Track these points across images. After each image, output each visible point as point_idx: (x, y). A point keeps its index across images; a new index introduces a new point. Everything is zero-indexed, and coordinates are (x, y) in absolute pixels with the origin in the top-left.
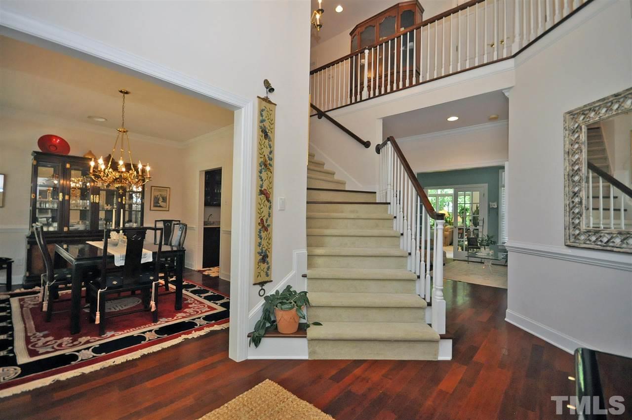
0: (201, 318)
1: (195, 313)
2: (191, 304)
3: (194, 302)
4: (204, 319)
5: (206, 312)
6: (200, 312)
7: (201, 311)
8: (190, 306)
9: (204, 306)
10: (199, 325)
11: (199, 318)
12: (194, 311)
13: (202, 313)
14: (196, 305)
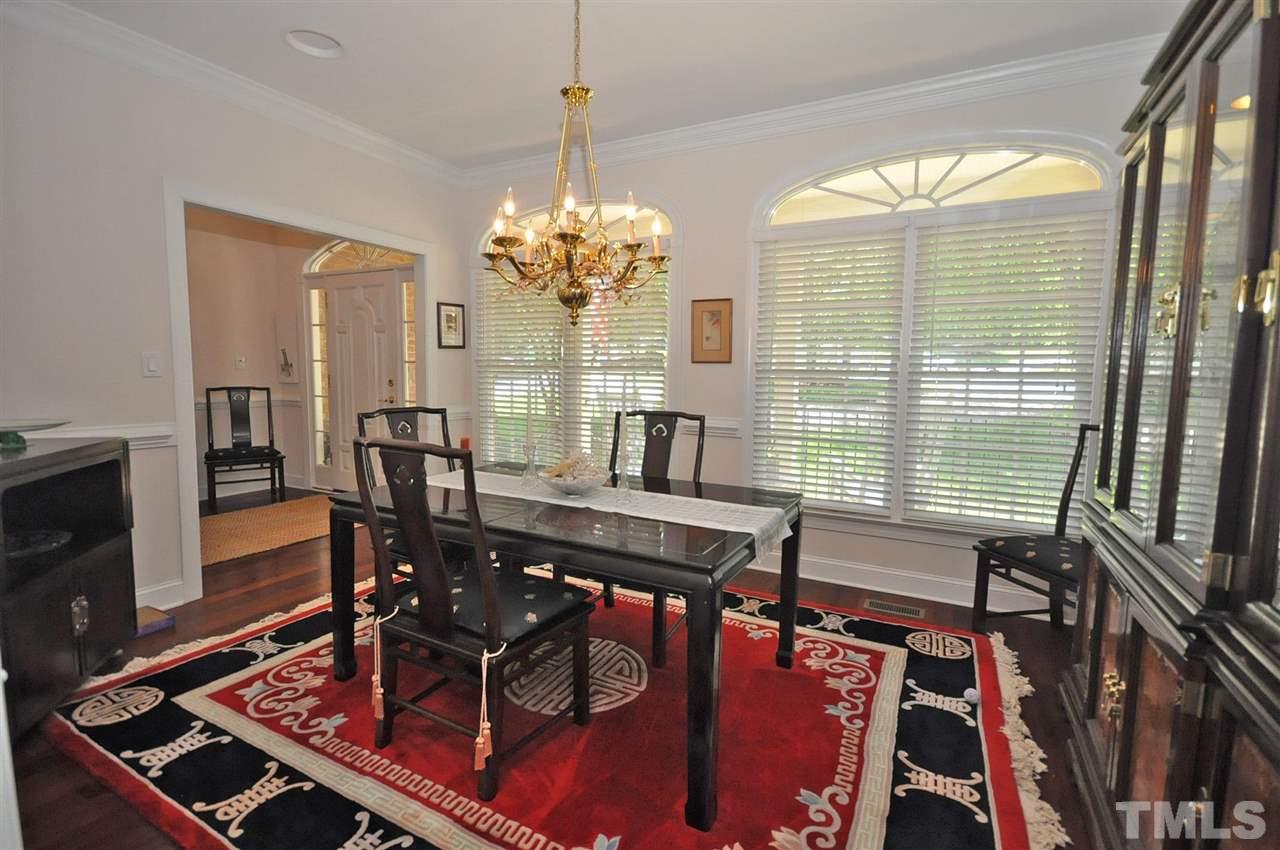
0: (262, 657)
1: (284, 673)
2: (315, 713)
3: (304, 725)
4: (255, 657)
5: (248, 683)
6: (270, 678)
7: (266, 683)
8: (311, 701)
9: (257, 708)
10: (266, 638)
11: (267, 657)
12: (291, 680)
13: (263, 676)
14: (292, 707)
